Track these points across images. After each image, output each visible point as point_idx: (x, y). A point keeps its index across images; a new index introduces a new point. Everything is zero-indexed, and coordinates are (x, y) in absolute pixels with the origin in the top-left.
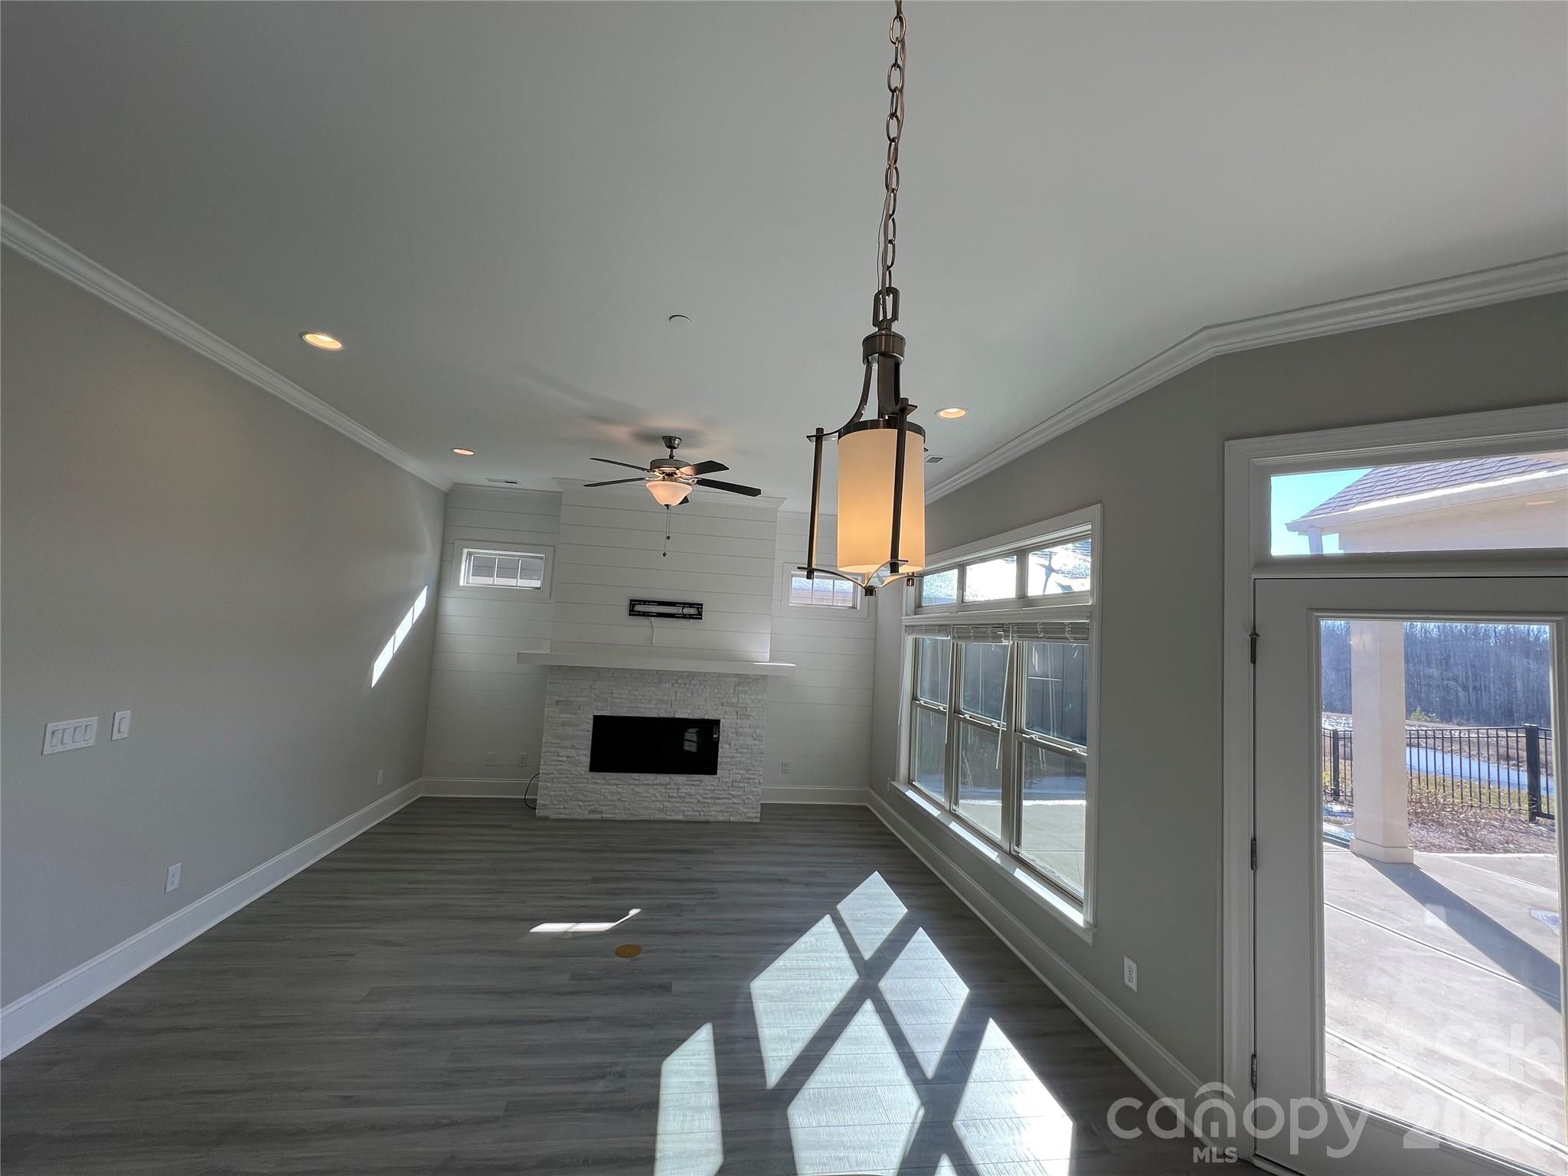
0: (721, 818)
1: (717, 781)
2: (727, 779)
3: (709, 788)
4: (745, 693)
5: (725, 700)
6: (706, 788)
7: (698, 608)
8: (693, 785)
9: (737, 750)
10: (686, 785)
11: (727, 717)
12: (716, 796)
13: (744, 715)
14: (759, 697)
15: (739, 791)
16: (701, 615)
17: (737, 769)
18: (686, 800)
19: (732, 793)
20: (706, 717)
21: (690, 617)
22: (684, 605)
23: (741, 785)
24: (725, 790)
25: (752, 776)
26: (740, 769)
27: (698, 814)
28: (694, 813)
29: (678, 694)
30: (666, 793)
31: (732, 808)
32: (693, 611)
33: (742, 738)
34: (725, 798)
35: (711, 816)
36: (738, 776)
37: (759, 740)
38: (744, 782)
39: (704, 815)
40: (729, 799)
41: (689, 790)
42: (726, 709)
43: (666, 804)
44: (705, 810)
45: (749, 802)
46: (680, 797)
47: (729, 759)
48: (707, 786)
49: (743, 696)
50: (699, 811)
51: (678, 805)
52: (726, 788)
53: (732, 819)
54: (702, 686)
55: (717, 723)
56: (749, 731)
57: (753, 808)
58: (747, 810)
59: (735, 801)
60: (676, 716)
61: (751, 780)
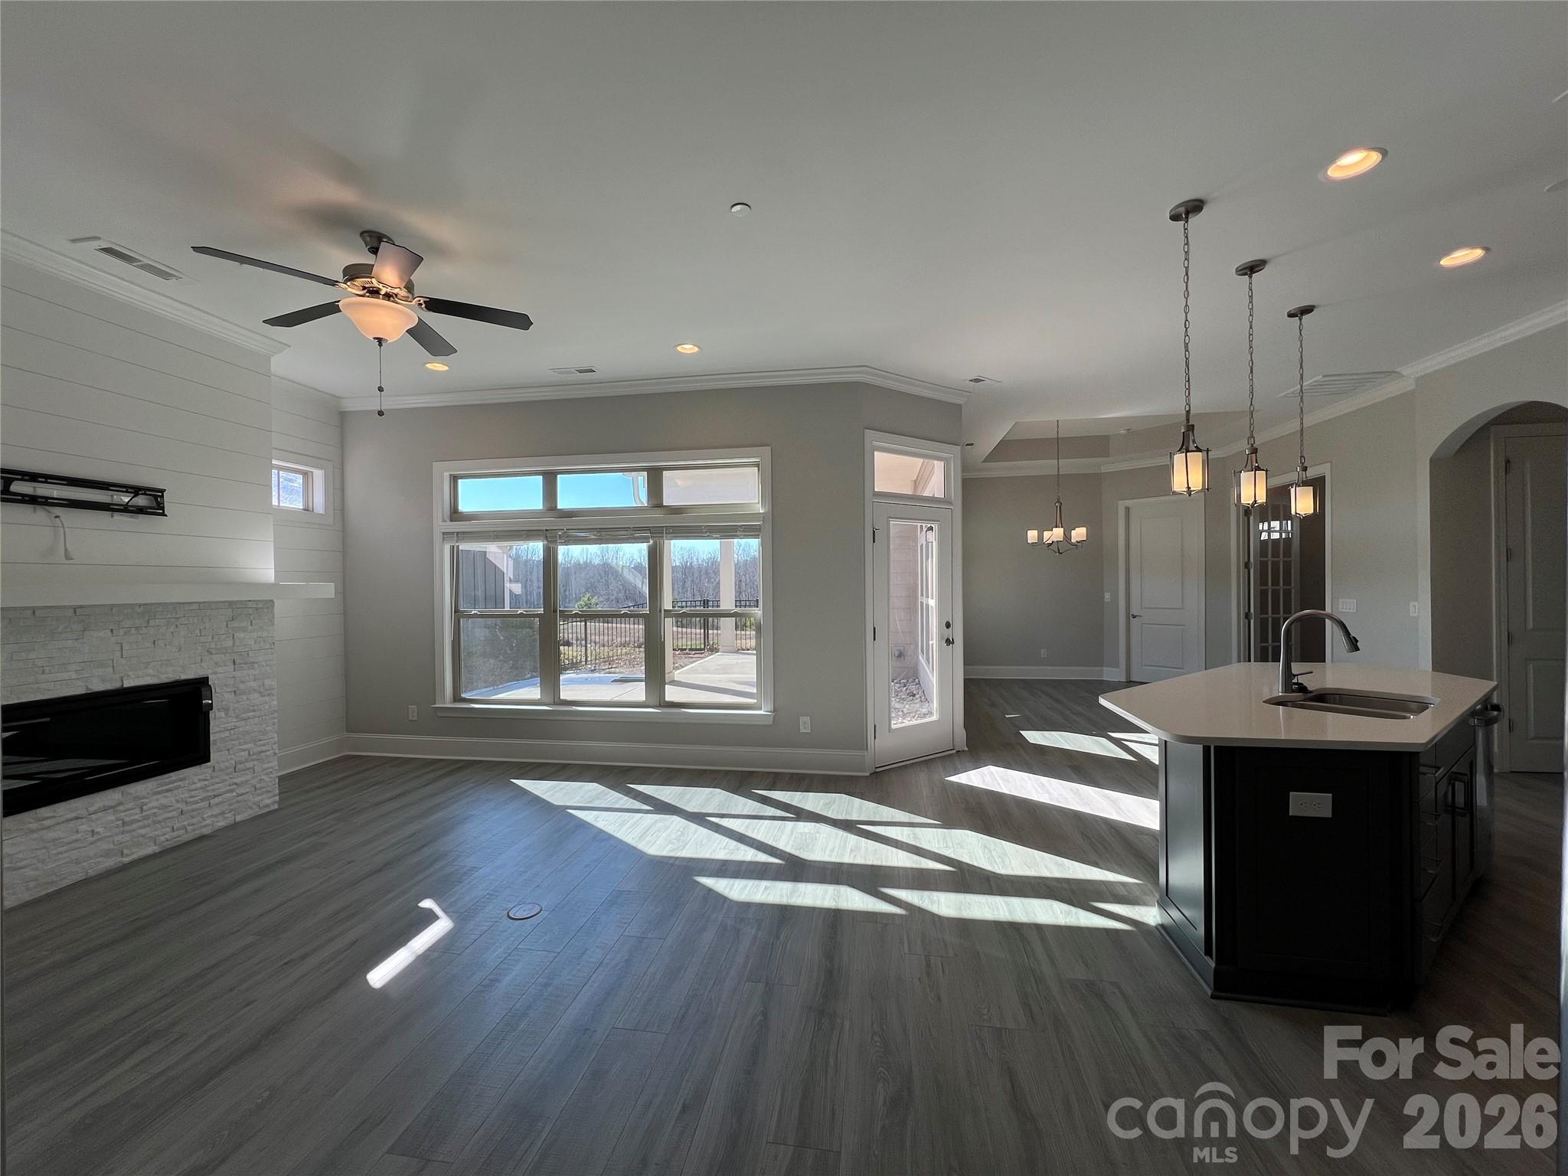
0: (222, 824)
1: (210, 771)
2: (227, 764)
3: (199, 785)
4: (244, 630)
5: (213, 646)
6: (193, 787)
7: (156, 497)
8: (168, 791)
9: (237, 717)
10: (159, 793)
11: (220, 670)
12: (210, 794)
13: (246, 663)
14: (265, 634)
15: (246, 774)
16: (163, 509)
17: (240, 744)
18: (160, 818)
19: (235, 780)
20: (184, 677)
21: (140, 511)
22: (136, 491)
23: (250, 765)
24: (224, 781)
25: (263, 748)
26: (245, 743)
27: (182, 832)
28: (175, 834)
29: (126, 647)
30: (118, 820)
31: (238, 802)
32: (141, 501)
33: (245, 697)
34: (225, 793)
35: (205, 826)
36: (242, 753)
37: (268, 695)
38: (253, 760)
39: (194, 830)
40: (232, 791)
41: (164, 801)
42: (217, 658)
43: (120, 838)
44: (195, 820)
45: (262, 785)
46: (146, 818)
47: (227, 734)
48: (194, 783)
49: (242, 635)
50: (185, 827)
51: (142, 831)
52: (226, 777)
53: (239, 818)
54: (171, 630)
55: (203, 682)
56: (253, 684)
57: (269, 792)
58: (260, 798)
59: (241, 790)
60: (126, 685)
61: (263, 754)
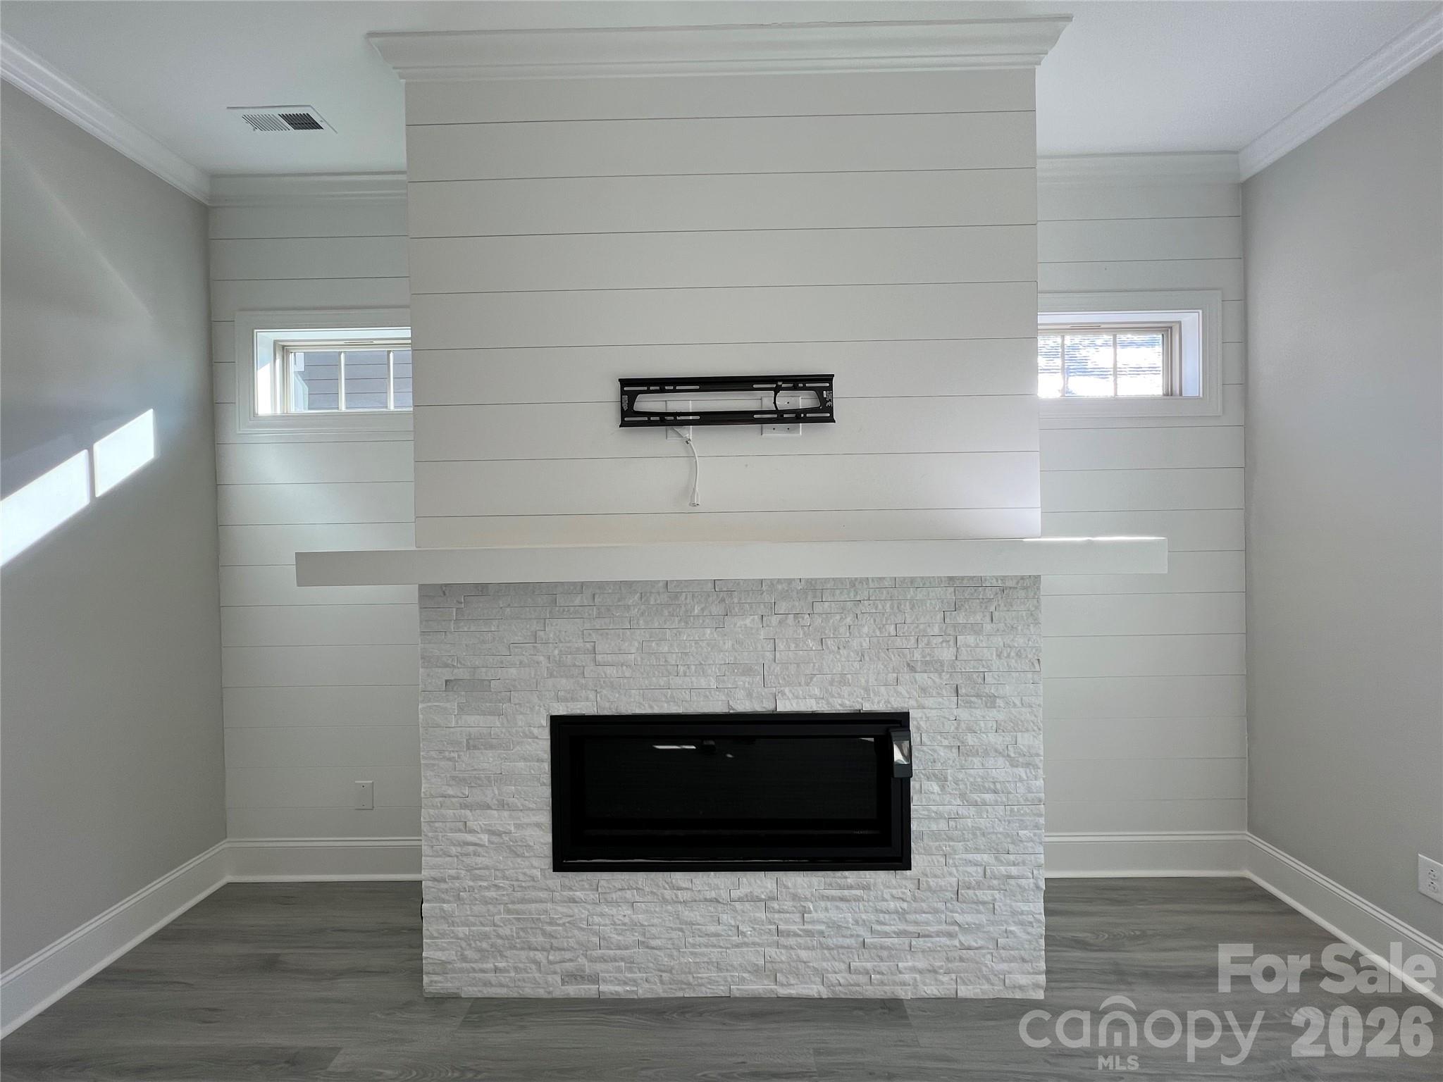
0: (931, 990)
1: (911, 885)
2: (942, 882)
3: (892, 905)
4: (976, 629)
5: (917, 656)
6: (883, 905)
7: (819, 391)
8: (842, 899)
9: (963, 796)
10: (828, 898)
11: (929, 702)
12: (911, 928)
13: (978, 696)
14: (1020, 641)
15: (979, 912)
16: (830, 410)
17: (967, 850)
18: (830, 942)
19: (958, 917)
20: (867, 707)
21: (798, 417)
22: (776, 383)
23: (985, 895)
24: (936, 911)
25: (1014, 871)
26: (977, 850)
27: (863, 979)
28: (854, 978)
29: (781, 646)
30: (770, 923)
31: (961, 960)
32: (803, 400)
33: (977, 761)
34: (938, 934)
35: (904, 984)
36: (971, 869)
37: (1027, 765)
38: (991, 888)
39: (882, 983)
40: (950, 935)
41: (834, 915)
42: (922, 678)
43: (772, 951)
44: (884, 966)
45: (1011, 941)
46: (809, 933)
47: (943, 825)
48: (884, 900)
49: (971, 639)
50: (867, 972)
51: (804, 954)
52: (941, 906)
53: (965, 992)
54: (849, 620)
55: (897, 723)
56: (993, 738)
57: (1024, 960)
58: (1004, 966)
59: (968, 940)
60: (781, 709)
61: (1012, 882)
